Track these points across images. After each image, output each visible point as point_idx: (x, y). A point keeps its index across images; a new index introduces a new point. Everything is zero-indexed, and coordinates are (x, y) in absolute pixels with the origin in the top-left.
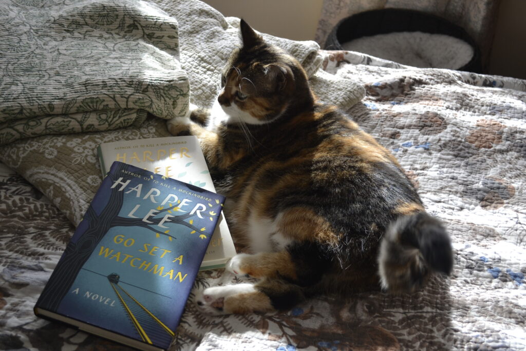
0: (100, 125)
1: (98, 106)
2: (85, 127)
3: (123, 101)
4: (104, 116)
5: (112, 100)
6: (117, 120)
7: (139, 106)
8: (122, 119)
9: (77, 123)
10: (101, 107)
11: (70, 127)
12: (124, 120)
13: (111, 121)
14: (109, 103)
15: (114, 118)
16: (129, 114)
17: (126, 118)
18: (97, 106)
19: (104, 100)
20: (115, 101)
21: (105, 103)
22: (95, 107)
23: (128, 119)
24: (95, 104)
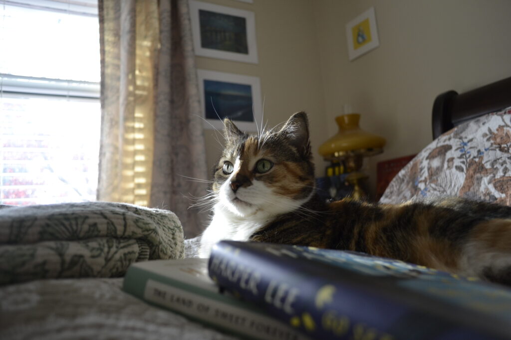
0: (93, 257)
1: (79, 226)
2: (68, 259)
3: (118, 219)
4: (93, 244)
5: (100, 216)
6: (116, 253)
7: (141, 228)
8: (121, 252)
9: (52, 252)
10: (86, 227)
11: (39, 260)
12: (125, 254)
13: (108, 252)
14: (97, 221)
15: (110, 247)
16: (129, 245)
17: (126, 250)
18: (77, 224)
19: (87, 218)
20: (105, 217)
21: (91, 221)
22: (75, 227)
23: (130, 253)
24: (73, 222)
